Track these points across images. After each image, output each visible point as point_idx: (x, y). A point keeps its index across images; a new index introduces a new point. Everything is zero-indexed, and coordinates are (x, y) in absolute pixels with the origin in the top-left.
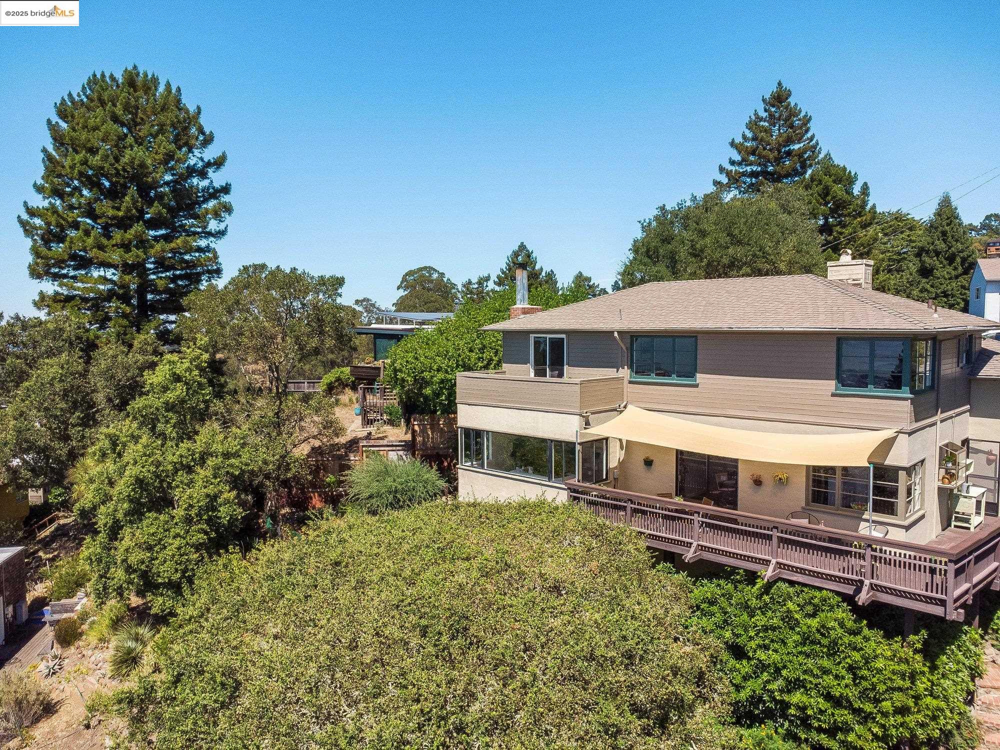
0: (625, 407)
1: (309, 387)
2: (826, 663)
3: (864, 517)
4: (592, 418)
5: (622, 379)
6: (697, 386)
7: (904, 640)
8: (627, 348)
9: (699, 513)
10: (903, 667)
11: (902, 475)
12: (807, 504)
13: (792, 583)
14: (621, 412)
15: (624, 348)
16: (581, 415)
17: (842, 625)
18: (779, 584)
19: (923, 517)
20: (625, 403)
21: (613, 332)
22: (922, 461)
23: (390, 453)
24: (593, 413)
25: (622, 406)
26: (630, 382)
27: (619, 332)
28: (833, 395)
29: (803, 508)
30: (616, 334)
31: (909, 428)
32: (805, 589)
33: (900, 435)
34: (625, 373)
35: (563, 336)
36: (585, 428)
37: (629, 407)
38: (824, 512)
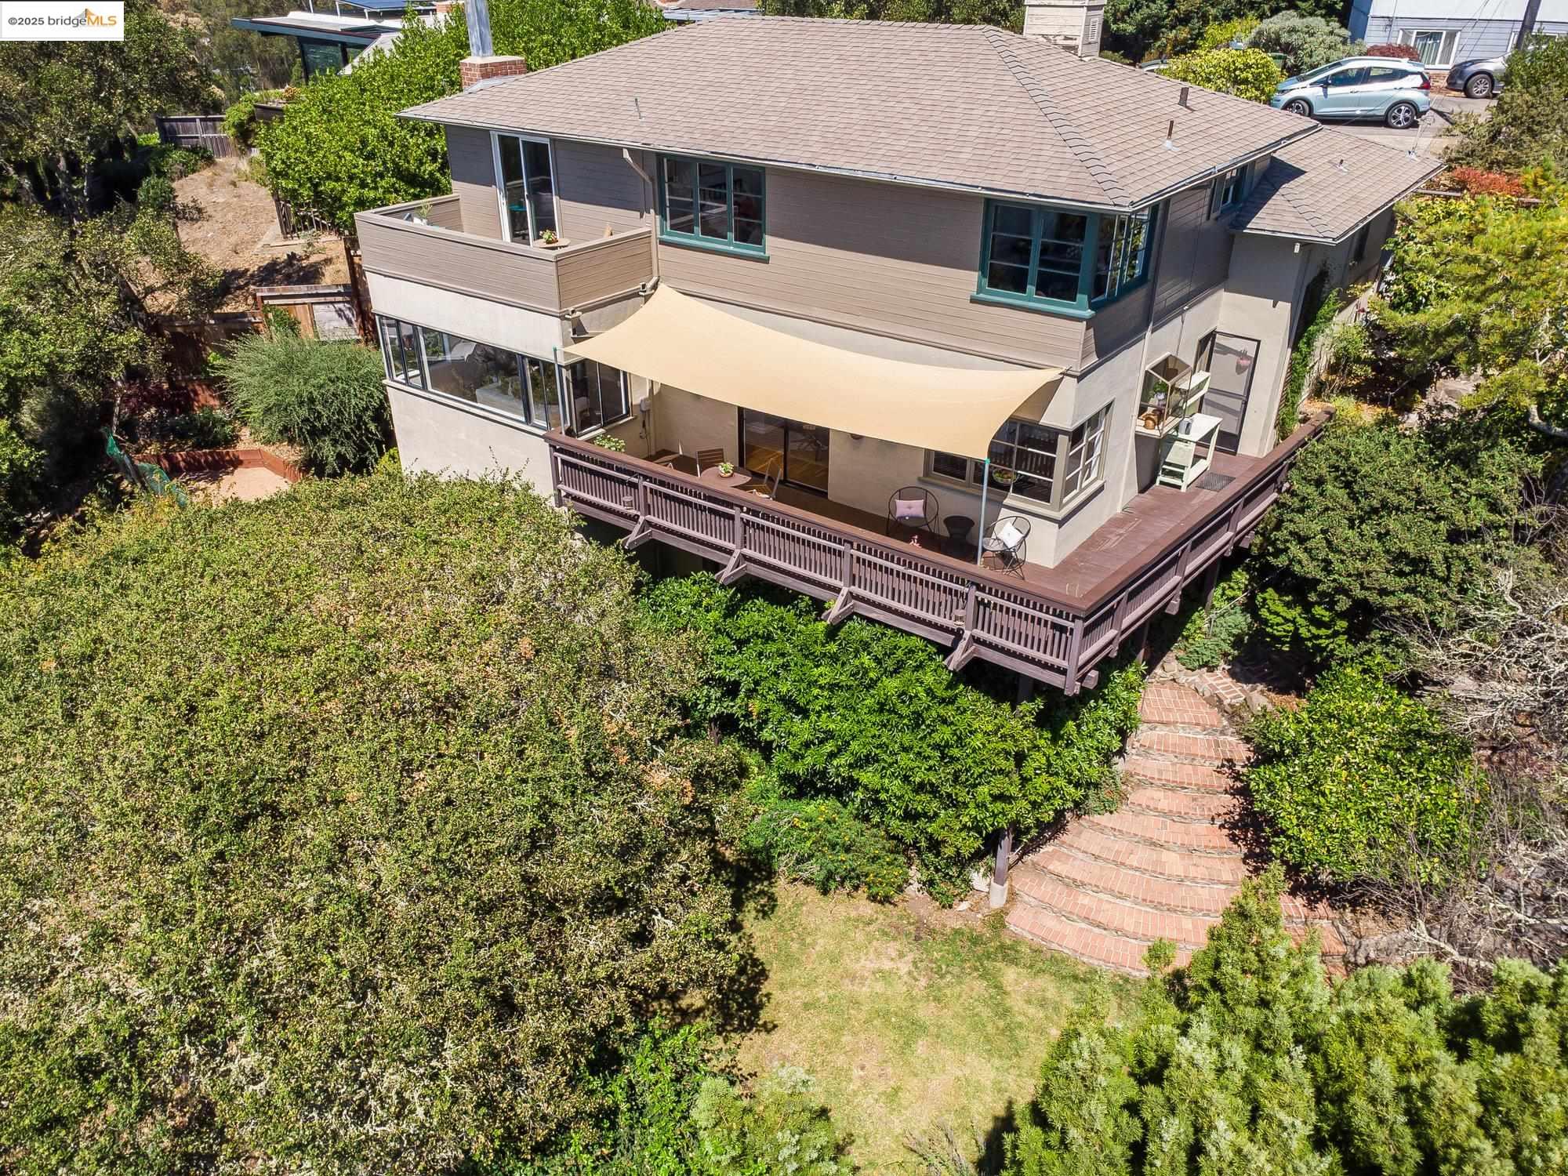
0: (655, 287)
1: (205, 130)
2: (907, 739)
3: (1007, 501)
4: (585, 319)
5: (644, 237)
6: (766, 261)
7: (1013, 708)
8: (652, 179)
9: (741, 508)
10: (1009, 745)
11: (1063, 442)
12: (927, 473)
13: (872, 621)
14: (647, 298)
15: (647, 178)
16: (562, 318)
17: (929, 692)
18: (854, 624)
19: (1101, 489)
20: (655, 279)
21: (621, 149)
22: (1108, 407)
23: (316, 307)
24: (584, 311)
25: (649, 285)
26: (662, 242)
27: (631, 151)
28: (973, 301)
29: (919, 479)
30: (626, 155)
31: (1078, 370)
32: (889, 632)
33: (1067, 378)
34: (650, 223)
35: (546, 141)
36: (576, 341)
37: (661, 286)
38: (949, 489)
